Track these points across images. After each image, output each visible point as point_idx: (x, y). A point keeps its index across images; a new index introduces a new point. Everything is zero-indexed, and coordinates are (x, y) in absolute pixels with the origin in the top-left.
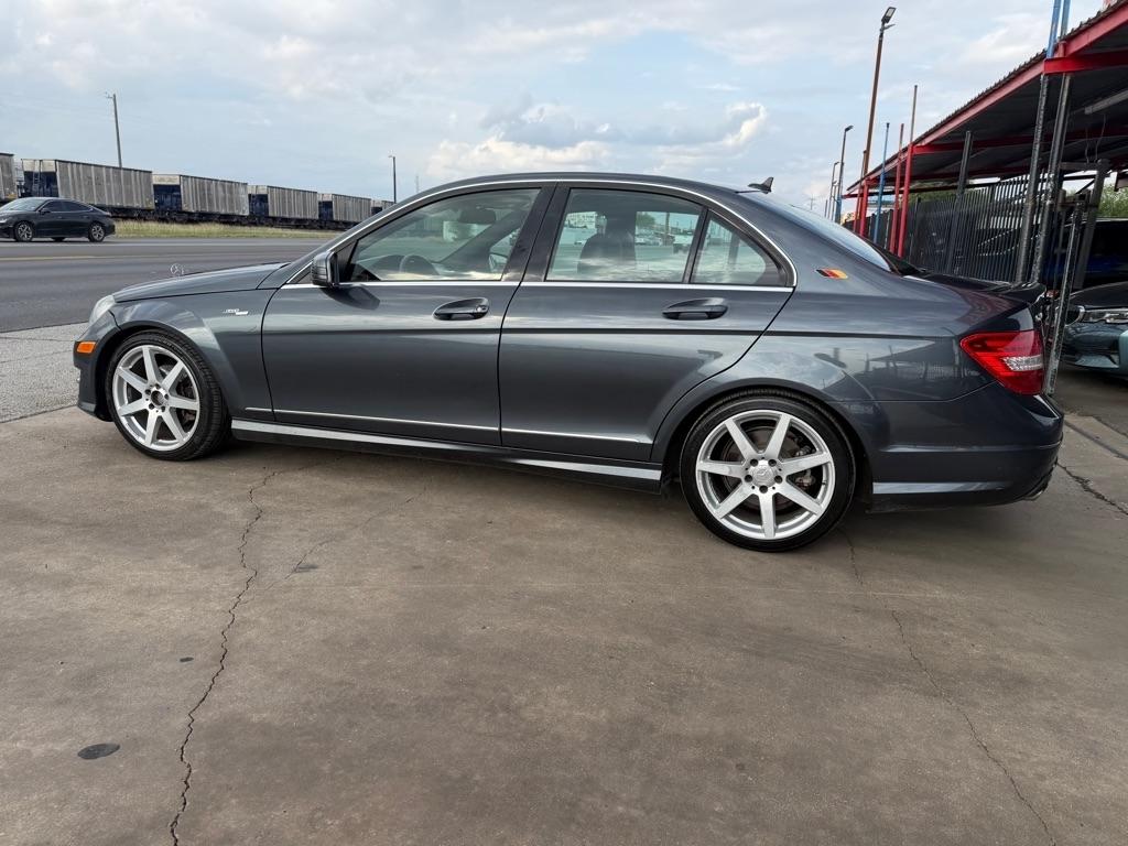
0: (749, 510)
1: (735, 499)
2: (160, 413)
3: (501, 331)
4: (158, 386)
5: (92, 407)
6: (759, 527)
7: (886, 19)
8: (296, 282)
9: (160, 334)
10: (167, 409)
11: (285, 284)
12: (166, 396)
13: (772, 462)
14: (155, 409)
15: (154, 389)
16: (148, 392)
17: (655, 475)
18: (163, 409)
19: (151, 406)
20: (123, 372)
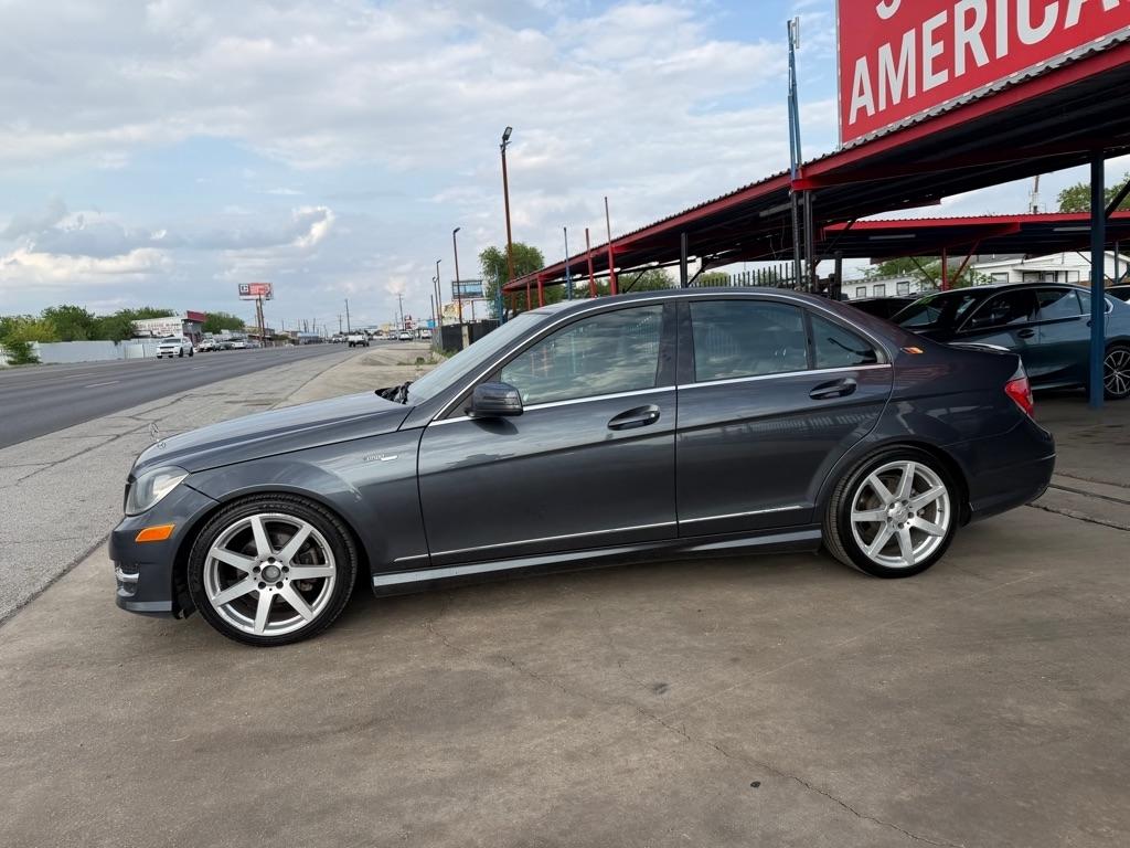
0: (892, 547)
1: (881, 539)
2: (276, 591)
3: (676, 431)
4: (271, 560)
5: (167, 606)
6: (899, 558)
7: (506, 137)
8: (445, 416)
9: (276, 499)
10: (286, 583)
11: (432, 420)
12: (285, 569)
13: (904, 502)
14: (267, 588)
15: (266, 564)
16: (257, 569)
17: (816, 534)
18: (280, 585)
19: (262, 585)
20: (219, 553)
